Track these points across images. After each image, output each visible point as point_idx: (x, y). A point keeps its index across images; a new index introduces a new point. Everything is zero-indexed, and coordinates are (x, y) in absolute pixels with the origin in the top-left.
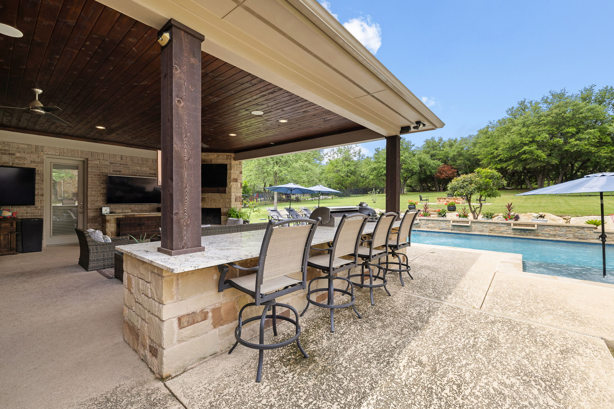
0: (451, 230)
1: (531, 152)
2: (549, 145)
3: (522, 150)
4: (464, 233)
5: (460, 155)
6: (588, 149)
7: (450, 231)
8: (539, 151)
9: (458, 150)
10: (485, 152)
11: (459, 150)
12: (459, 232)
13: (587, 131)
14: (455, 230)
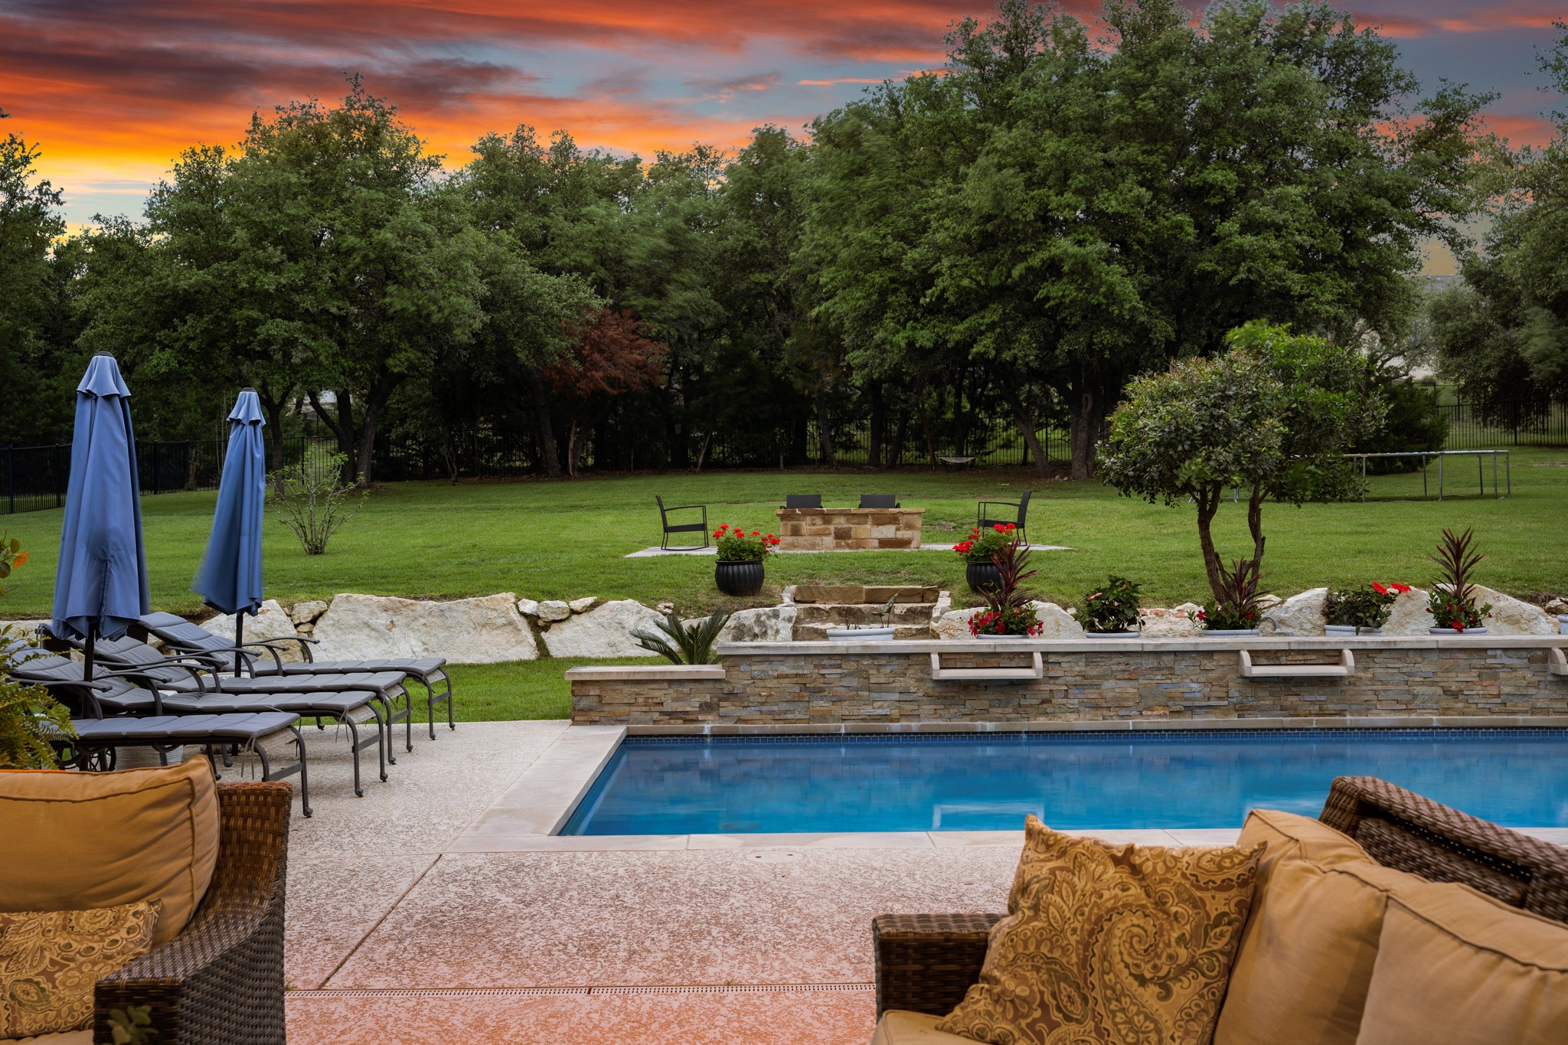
0: (1241, 710)
1: (1083, 271)
2: (1140, 242)
3: (1043, 255)
4: (1314, 722)
5: (679, 254)
6: (1279, 277)
7: (1233, 720)
8: (1115, 267)
9: (668, 221)
10: (855, 248)
11: (679, 222)
12: (1287, 721)
13: (1276, 191)
14: (1263, 711)
